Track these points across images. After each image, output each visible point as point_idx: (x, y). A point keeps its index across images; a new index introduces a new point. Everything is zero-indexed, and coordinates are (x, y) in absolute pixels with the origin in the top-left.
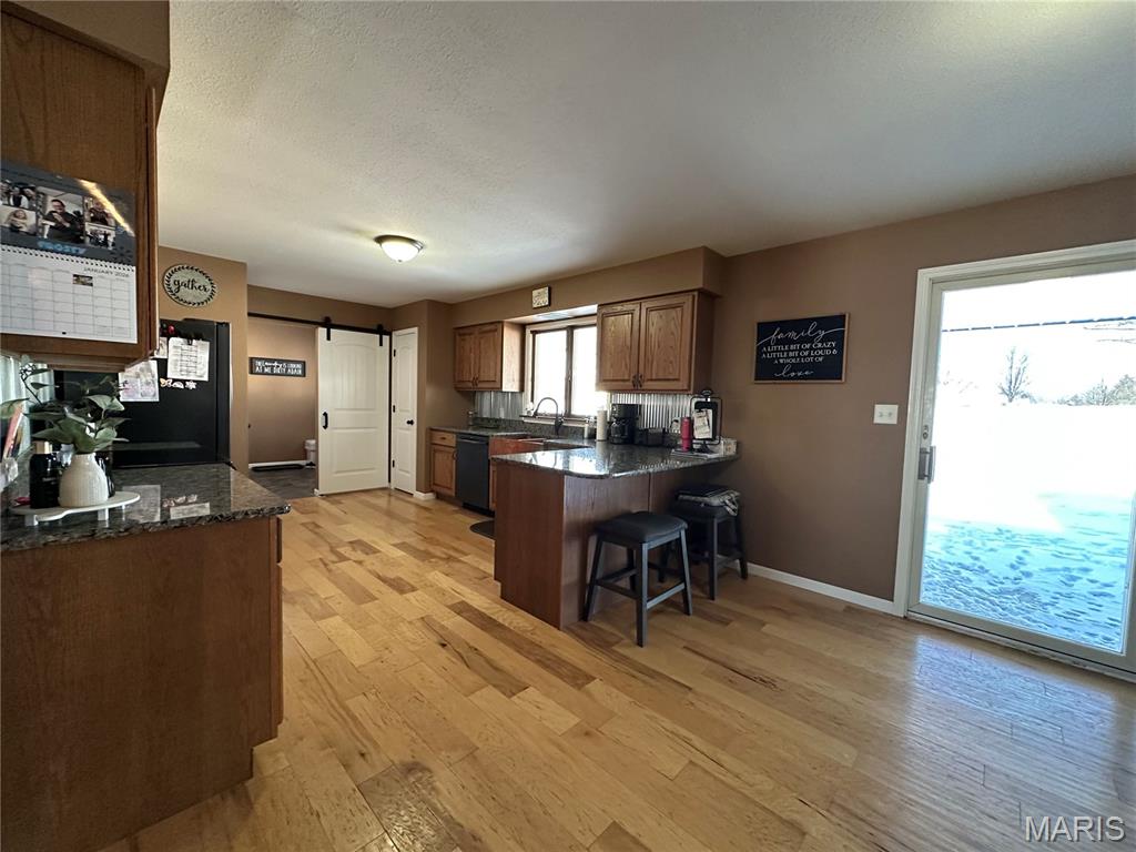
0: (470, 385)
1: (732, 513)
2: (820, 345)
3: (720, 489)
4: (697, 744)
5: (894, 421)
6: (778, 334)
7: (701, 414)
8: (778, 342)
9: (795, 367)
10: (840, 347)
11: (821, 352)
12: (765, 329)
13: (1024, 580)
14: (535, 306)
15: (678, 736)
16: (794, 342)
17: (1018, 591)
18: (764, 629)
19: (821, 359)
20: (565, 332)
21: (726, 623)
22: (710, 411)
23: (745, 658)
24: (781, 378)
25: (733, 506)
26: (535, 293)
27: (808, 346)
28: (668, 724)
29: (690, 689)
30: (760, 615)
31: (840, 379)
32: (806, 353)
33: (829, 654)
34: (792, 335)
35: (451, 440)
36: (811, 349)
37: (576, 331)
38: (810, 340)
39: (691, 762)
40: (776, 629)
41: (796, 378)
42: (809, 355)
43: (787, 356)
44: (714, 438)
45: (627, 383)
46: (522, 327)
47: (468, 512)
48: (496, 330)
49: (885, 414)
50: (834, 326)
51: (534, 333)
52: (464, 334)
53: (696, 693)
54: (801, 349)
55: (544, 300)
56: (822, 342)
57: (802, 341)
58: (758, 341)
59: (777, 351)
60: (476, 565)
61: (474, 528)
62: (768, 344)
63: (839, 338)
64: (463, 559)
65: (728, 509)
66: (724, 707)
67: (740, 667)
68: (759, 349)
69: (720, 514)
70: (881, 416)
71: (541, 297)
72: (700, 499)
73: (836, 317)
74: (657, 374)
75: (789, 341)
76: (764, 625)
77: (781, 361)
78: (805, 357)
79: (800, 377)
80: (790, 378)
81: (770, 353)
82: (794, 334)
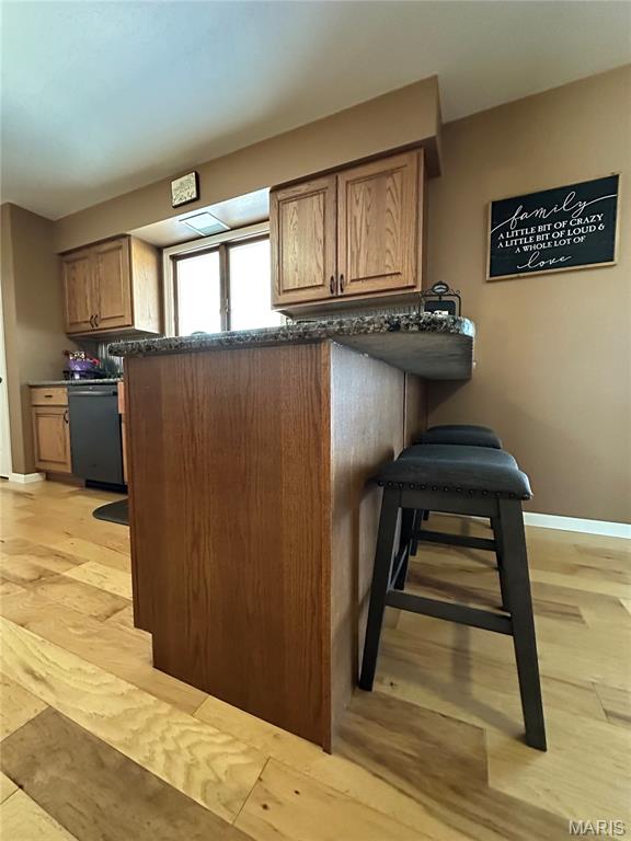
0: (89, 326)
2: (580, 221)
6: (520, 215)
8: (521, 224)
9: (544, 255)
10: (610, 220)
11: (581, 230)
12: (501, 210)
14: (176, 203)
16: (543, 222)
19: (582, 239)
20: (216, 255)
24: (526, 270)
26: (175, 184)
27: (562, 225)
31: (612, 260)
32: (561, 234)
34: (541, 212)
35: (60, 396)
36: (566, 228)
37: (233, 252)
38: (566, 216)
41: (547, 267)
42: (565, 237)
43: (532, 242)
45: (321, 290)
46: (158, 250)
47: (92, 492)
48: (120, 248)
50: (601, 193)
51: (175, 258)
52: (76, 260)
54: (553, 230)
55: (191, 193)
56: (583, 216)
57: (554, 219)
58: (493, 227)
59: (520, 236)
60: (95, 583)
61: (100, 513)
62: (506, 229)
63: (609, 208)
64: (73, 573)
68: (494, 236)
71: (184, 188)
74: (366, 272)
75: (537, 222)
77: (526, 249)
78: (559, 239)
79: (554, 266)
80: (539, 268)
81: (509, 240)
82: (543, 211)
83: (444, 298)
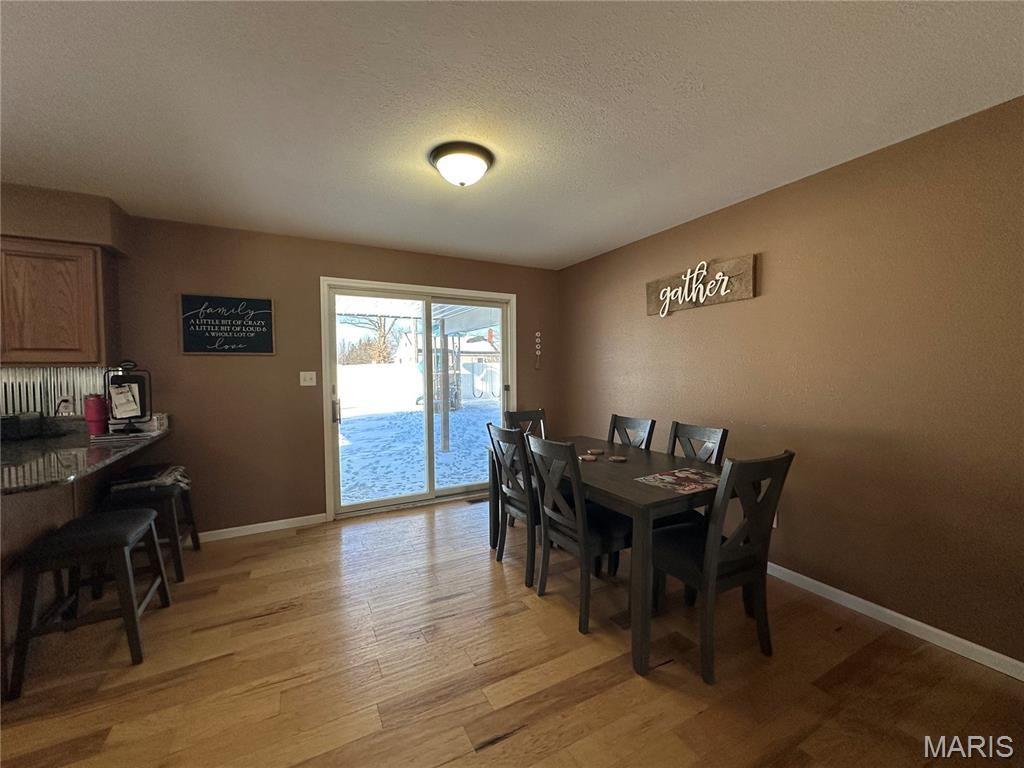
1: (187, 488)
2: (250, 323)
3: (163, 468)
4: (277, 679)
5: (314, 384)
6: (206, 309)
7: (123, 390)
8: (208, 316)
9: (227, 341)
10: (269, 326)
11: (252, 329)
12: (190, 302)
13: (357, 477)
15: (255, 688)
16: (224, 317)
17: (356, 485)
18: (252, 576)
19: (252, 335)
21: (215, 591)
22: (135, 387)
23: (256, 603)
24: (214, 350)
25: (186, 481)
27: (239, 322)
28: (236, 690)
29: (232, 654)
30: (238, 569)
31: (272, 352)
32: (238, 329)
33: (310, 565)
34: (222, 310)
36: (242, 325)
38: (240, 317)
39: (282, 693)
40: (260, 571)
41: (230, 350)
42: (241, 331)
43: (221, 330)
44: (143, 414)
49: (307, 379)
50: (262, 308)
53: (239, 653)
54: (232, 325)
56: (252, 319)
57: (232, 317)
58: (184, 314)
59: (207, 324)
62: (196, 316)
63: (268, 318)
65: (182, 485)
66: (273, 643)
67: (257, 612)
68: (186, 321)
69: (176, 492)
70: (305, 380)
72: (146, 483)
73: (264, 301)
75: (220, 317)
76: (249, 573)
77: (213, 334)
78: (237, 332)
79: (234, 350)
80: (224, 350)
81: (199, 326)
82: (224, 310)
83: (132, 373)
